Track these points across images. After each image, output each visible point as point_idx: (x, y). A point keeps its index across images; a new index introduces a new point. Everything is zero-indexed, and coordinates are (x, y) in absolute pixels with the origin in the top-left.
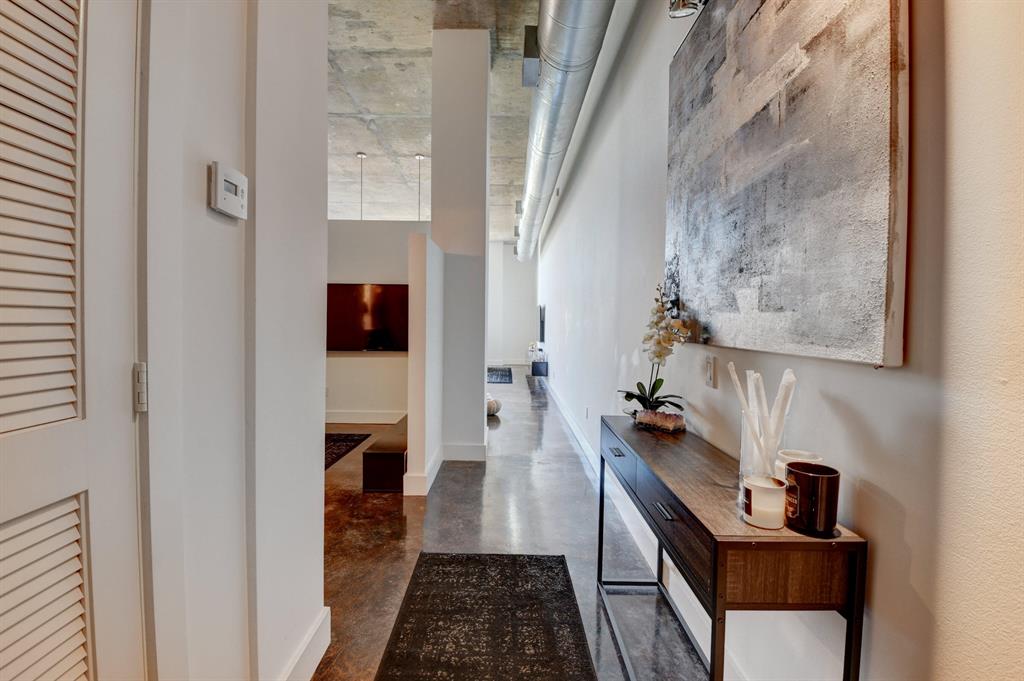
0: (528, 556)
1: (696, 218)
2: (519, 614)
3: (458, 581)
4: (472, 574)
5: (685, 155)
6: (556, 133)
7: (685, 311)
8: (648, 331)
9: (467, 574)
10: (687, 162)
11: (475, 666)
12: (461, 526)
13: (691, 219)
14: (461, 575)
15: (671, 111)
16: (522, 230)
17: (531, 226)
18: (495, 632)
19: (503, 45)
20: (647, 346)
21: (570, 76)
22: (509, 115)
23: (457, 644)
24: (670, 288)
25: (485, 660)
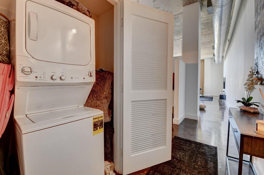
0: (205, 144)
1: (262, 45)
2: (198, 155)
3: (183, 144)
4: (187, 144)
5: (259, 25)
6: (222, 24)
7: (259, 75)
8: (246, 82)
9: (186, 143)
10: (259, 27)
11: (183, 161)
12: (187, 133)
13: (261, 45)
14: (184, 143)
15: (255, 11)
16: (216, 54)
17: (219, 53)
18: (191, 157)
19: (204, 4)
20: (246, 86)
21: (224, 8)
22: (209, 21)
23: (180, 156)
24: (256, 68)
25: (186, 161)
